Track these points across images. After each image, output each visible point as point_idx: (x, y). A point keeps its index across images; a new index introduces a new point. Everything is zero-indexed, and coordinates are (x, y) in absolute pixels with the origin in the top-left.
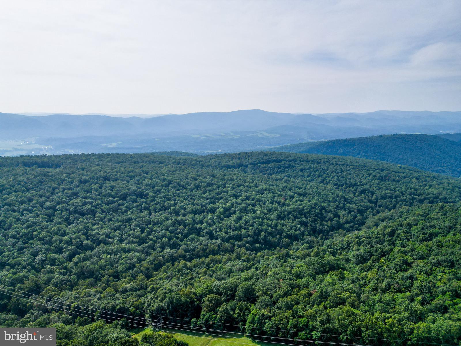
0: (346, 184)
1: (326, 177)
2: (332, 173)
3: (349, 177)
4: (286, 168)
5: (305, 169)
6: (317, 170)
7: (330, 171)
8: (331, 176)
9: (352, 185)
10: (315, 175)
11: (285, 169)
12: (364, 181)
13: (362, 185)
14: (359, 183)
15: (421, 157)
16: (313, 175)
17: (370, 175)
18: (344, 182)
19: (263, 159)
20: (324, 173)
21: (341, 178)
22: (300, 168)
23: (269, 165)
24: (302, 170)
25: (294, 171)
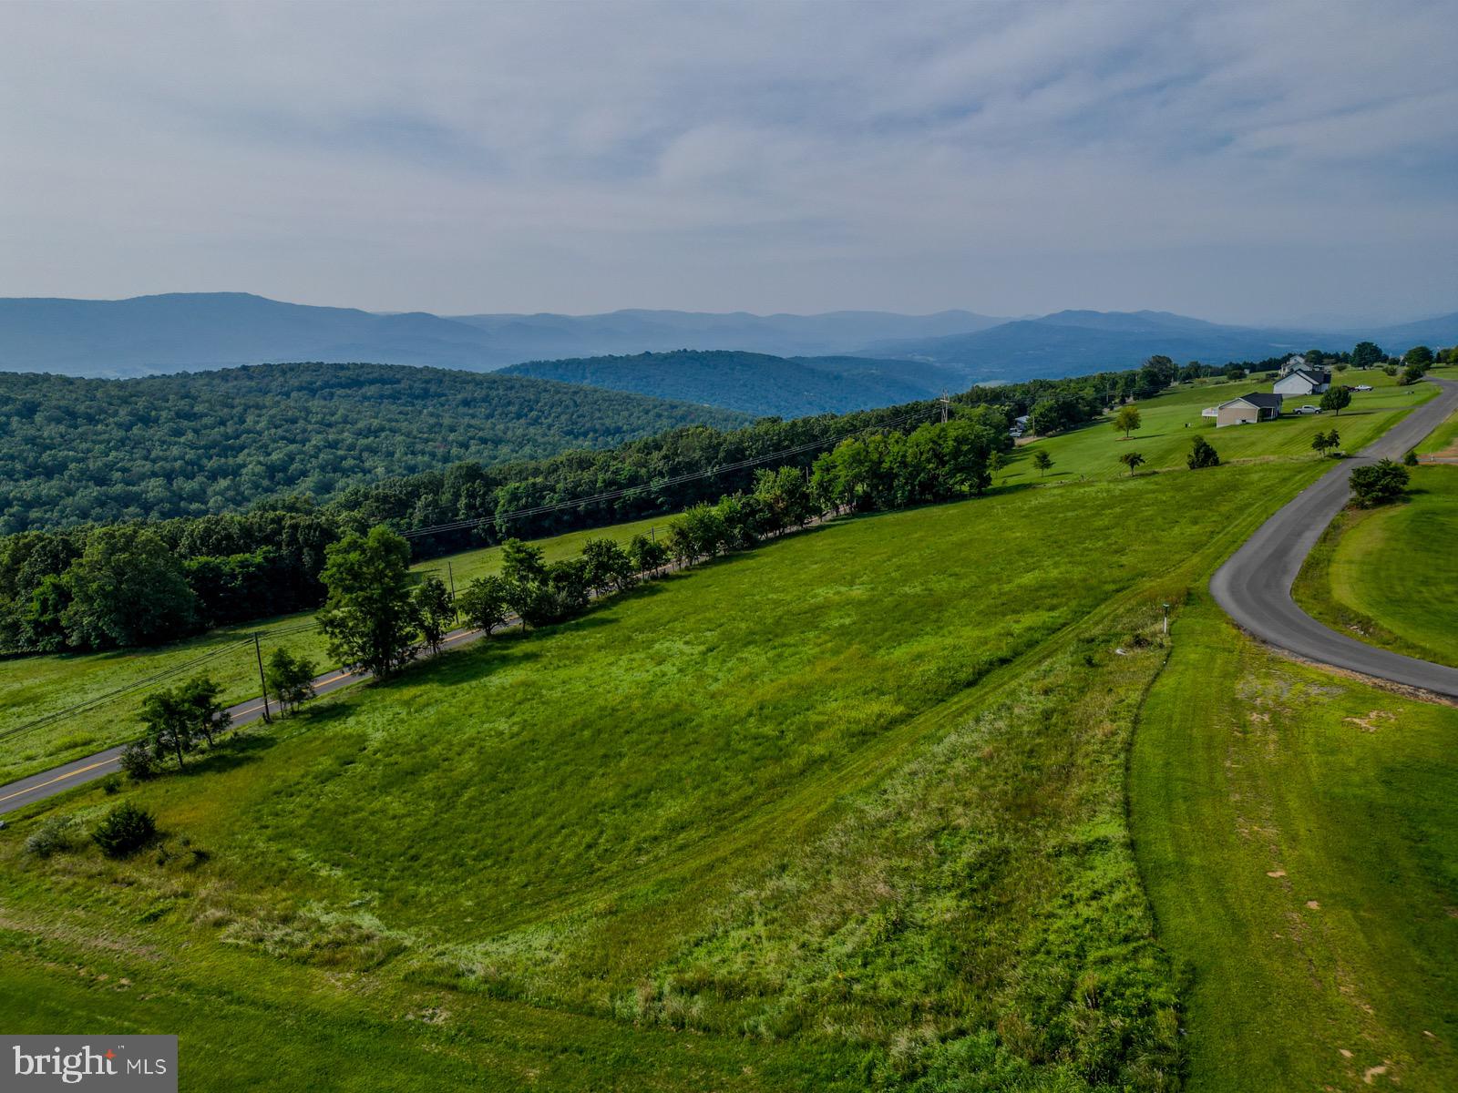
0: (595, 431)
1: (539, 417)
2: (552, 408)
3: (598, 414)
4: (417, 397)
5: (474, 400)
6: (509, 403)
7: (546, 404)
8: (550, 414)
9: (607, 432)
10: (507, 415)
11: (416, 402)
12: (637, 423)
13: (633, 431)
14: (625, 428)
15: (748, 405)
16: (503, 413)
17: (647, 412)
18: (588, 425)
19: (337, 377)
20: (531, 410)
21: (579, 417)
22: (459, 397)
23: (363, 390)
24: (466, 403)
25: (443, 405)
